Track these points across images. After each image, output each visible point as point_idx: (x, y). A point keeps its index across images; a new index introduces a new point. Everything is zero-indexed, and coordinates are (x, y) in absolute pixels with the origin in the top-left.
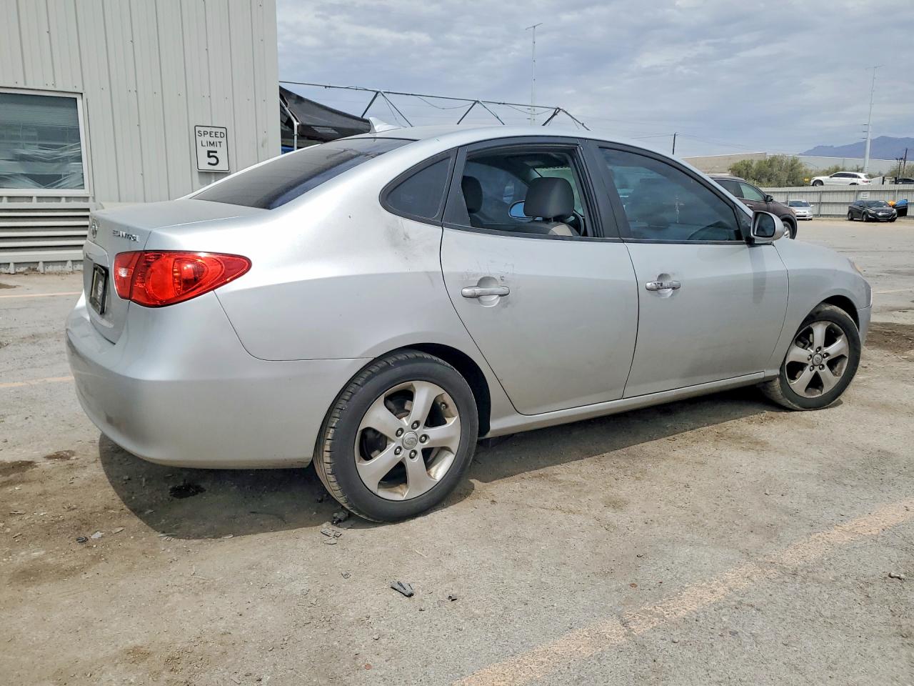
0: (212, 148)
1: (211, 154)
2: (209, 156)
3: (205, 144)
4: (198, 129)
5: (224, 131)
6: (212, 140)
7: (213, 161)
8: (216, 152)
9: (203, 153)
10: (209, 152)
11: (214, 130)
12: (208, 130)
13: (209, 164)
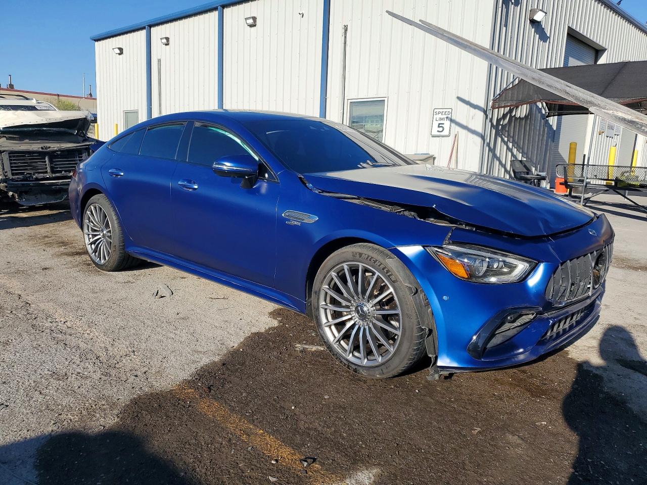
0: (442, 122)
1: (440, 125)
2: (439, 127)
3: (438, 119)
4: (435, 110)
5: (450, 110)
6: (442, 117)
7: (441, 129)
8: (443, 124)
9: (436, 124)
10: (439, 124)
11: (444, 110)
12: (441, 110)
13: (438, 131)
